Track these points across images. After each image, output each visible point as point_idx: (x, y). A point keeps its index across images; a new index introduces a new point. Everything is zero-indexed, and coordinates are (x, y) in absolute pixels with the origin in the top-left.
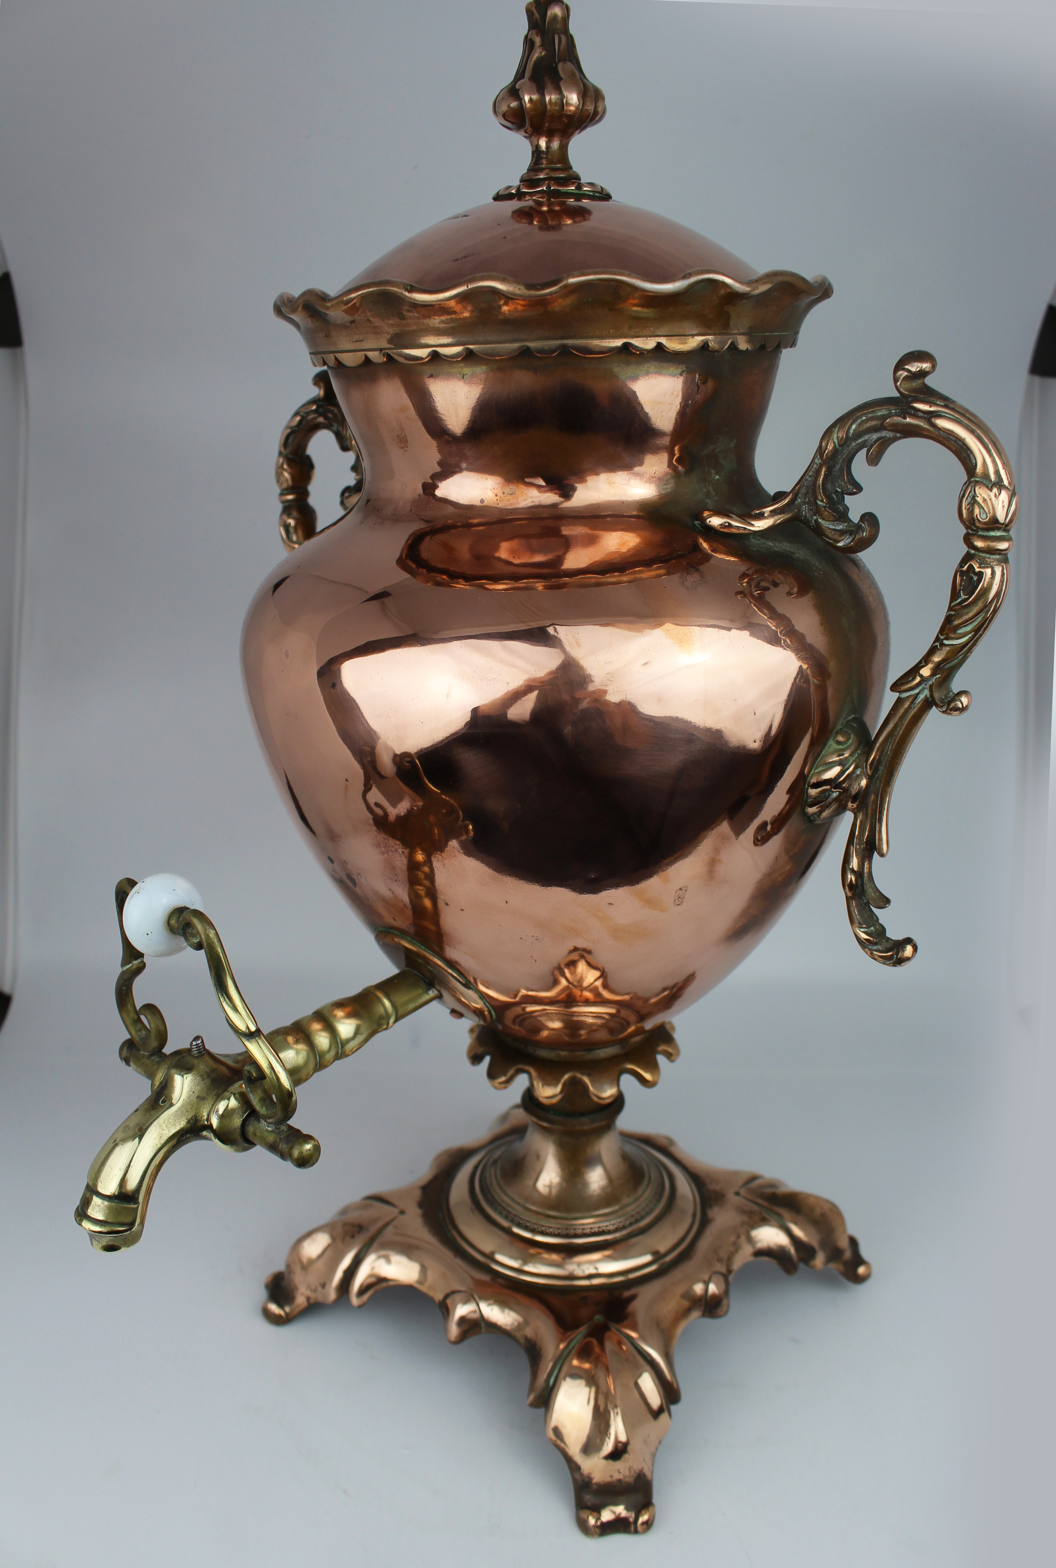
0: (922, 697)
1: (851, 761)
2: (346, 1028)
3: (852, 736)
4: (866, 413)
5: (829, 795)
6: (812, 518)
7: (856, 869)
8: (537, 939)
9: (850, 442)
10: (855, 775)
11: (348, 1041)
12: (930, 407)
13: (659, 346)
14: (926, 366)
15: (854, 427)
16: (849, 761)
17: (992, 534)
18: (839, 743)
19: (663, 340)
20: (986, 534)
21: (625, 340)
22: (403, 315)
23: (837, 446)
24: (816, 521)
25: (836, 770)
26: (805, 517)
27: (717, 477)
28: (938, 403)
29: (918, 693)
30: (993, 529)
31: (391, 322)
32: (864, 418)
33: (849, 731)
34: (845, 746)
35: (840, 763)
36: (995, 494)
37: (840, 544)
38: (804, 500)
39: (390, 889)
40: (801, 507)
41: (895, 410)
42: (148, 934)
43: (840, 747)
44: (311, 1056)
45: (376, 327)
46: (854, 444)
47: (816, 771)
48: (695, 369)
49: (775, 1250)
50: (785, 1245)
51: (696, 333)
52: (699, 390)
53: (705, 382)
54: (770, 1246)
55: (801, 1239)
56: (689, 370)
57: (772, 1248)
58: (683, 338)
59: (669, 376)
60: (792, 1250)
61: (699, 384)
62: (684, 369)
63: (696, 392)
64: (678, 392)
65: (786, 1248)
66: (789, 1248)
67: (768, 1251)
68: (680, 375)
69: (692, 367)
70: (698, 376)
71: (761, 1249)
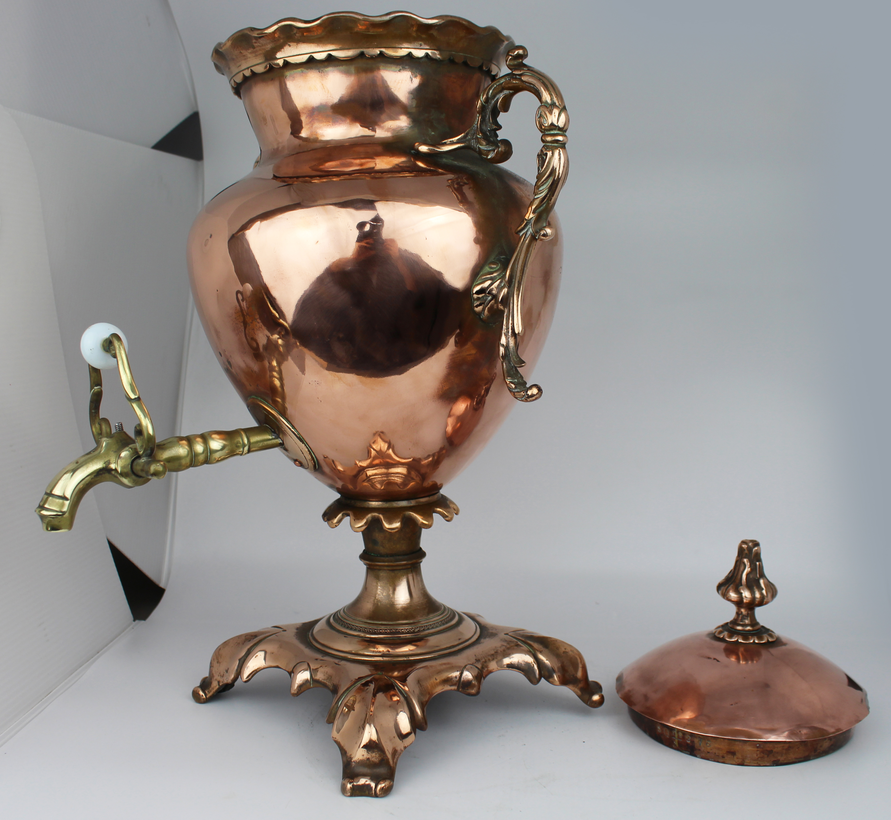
0: (529, 233)
1: (498, 278)
2: (216, 444)
3: (499, 265)
4: (495, 83)
5: (486, 299)
6: (477, 146)
7: (505, 344)
8: (318, 384)
9: (491, 100)
10: (501, 286)
11: (217, 451)
12: (520, 71)
13: (381, 53)
14: (521, 52)
15: (491, 91)
16: (497, 278)
17: (552, 132)
18: (491, 268)
19: (383, 50)
20: (549, 133)
21: (362, 50)
22: (253, 45)
23: (483, 103)
24: (479, 147)
25: (489, 282)
26: (474, 147)
27: (433, 133)
28: (525, 69)
29: (527, 231)
30: (552, 130)
31: (250, 51)
32: (495, 86)
33: (498, 262)
34: (495, 270)
35: (491, 279)
36: (550, 109)
37: (489, 157)
38: (473, 137)
39: (244, 361)
40: (471, 140)
41: (508, 78)
42: (91, 350)
43: (492, 270)
44: (190, 453)
45: (244, 56)
46: (493, 102)
47: (476, 283)
48: (408, 69)
49: (523, 665)
50: (530, 662)
51: (403, 47)
52: (413, 81)
53: (416, 77)
54: (520, 661)
55: (545, 662)
56: (404, 69)
57: (521, 663)
58: (395, 49)
59: (392, 71)
60: (536, 667)
61: (412, 77)
62: (401, 68)
63: (411, 82)
64: (399, 81)
65: (531, 664)
66: (533, 665)
67: (518, 665)
68: (399, 71)
69: (406, 67)
70: (411, 73)
71: (512, 663)
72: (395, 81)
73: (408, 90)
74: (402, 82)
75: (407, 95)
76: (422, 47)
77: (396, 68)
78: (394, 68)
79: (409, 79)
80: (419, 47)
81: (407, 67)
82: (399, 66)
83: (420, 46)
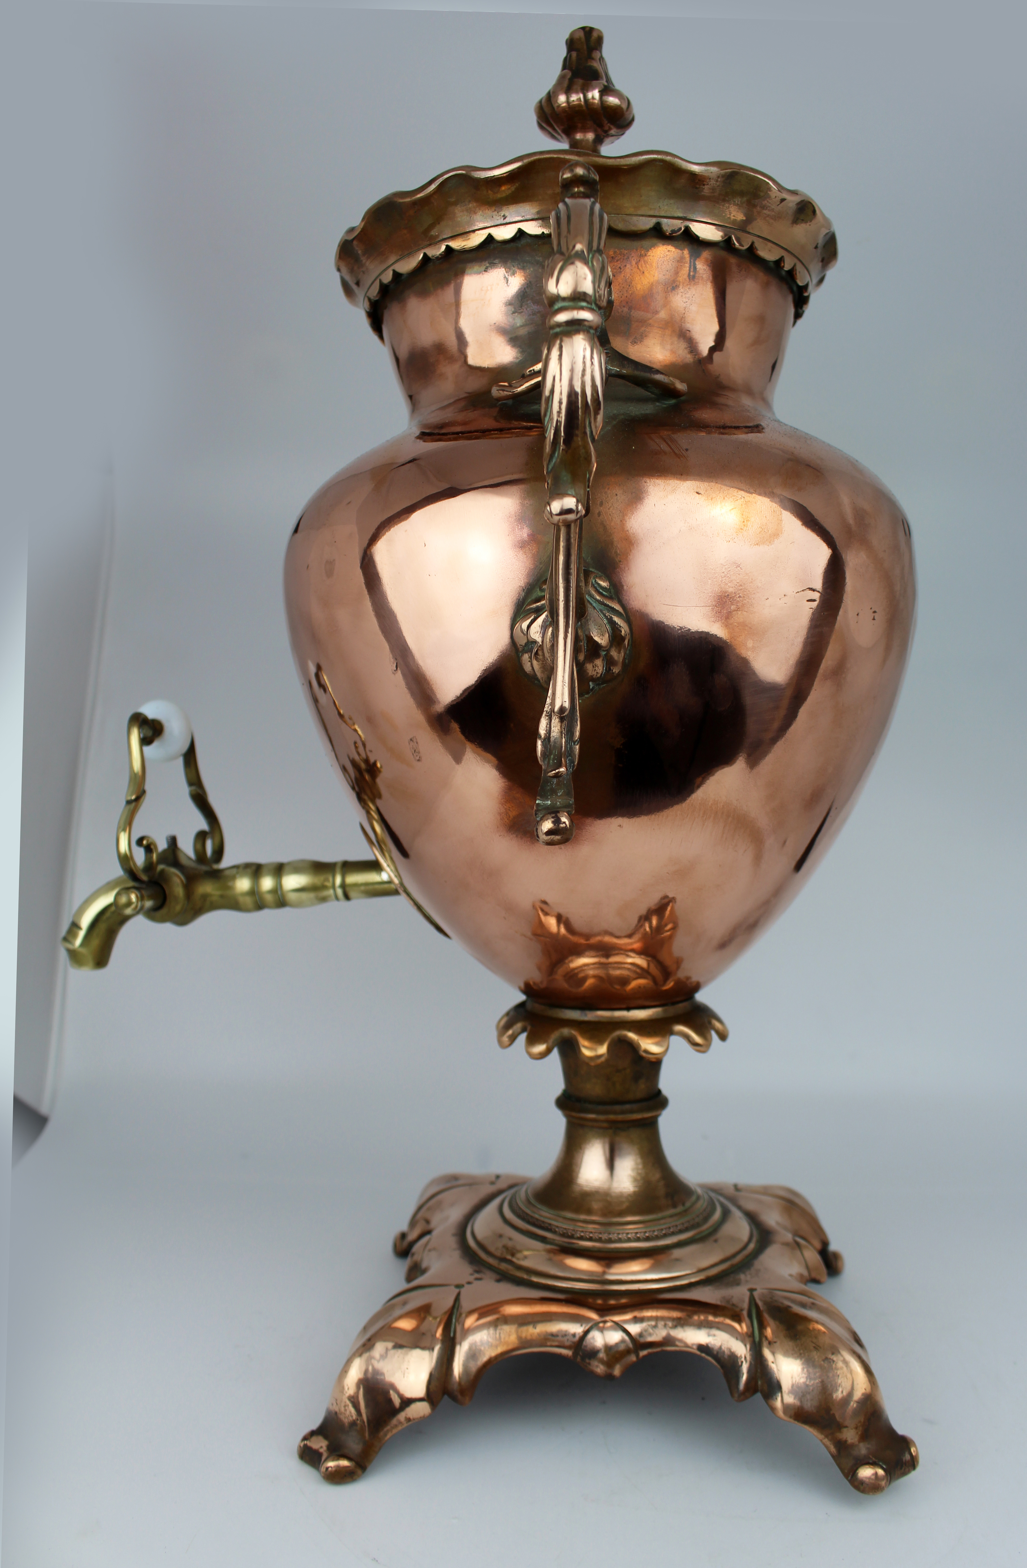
48: (499, 263)
49: (726, 1357)
50: (739, 1355)
51: (476, 228)
52: (509, 282)
53: (514, 274)
54: (723, 1348)
55: (768, 1365)
56: (493, 265)
57: (724, 1352)
58: (465, 236)
59: (475, 274)
60: (745, 1368)
61: (507, 276)
62: (488, 265)
63: (506, 285)
64: (487, 287)
65: (739, 1360)
66: (742, 1362)
67: (718, 1352)
68: (485, 271)
69: (495, 262)
70: (504, 269)
71: (710, 1345)
72: (482, 290)
73: (504, 300)
74: (491, 288)
75: (503, 308)
76: (507, 220)
77: (480, 266)
78: (478, 268)
79: (503, 281)
80: (502, 221)
81: (497, 261)
82: (484, 263)
83: (504, 219)
